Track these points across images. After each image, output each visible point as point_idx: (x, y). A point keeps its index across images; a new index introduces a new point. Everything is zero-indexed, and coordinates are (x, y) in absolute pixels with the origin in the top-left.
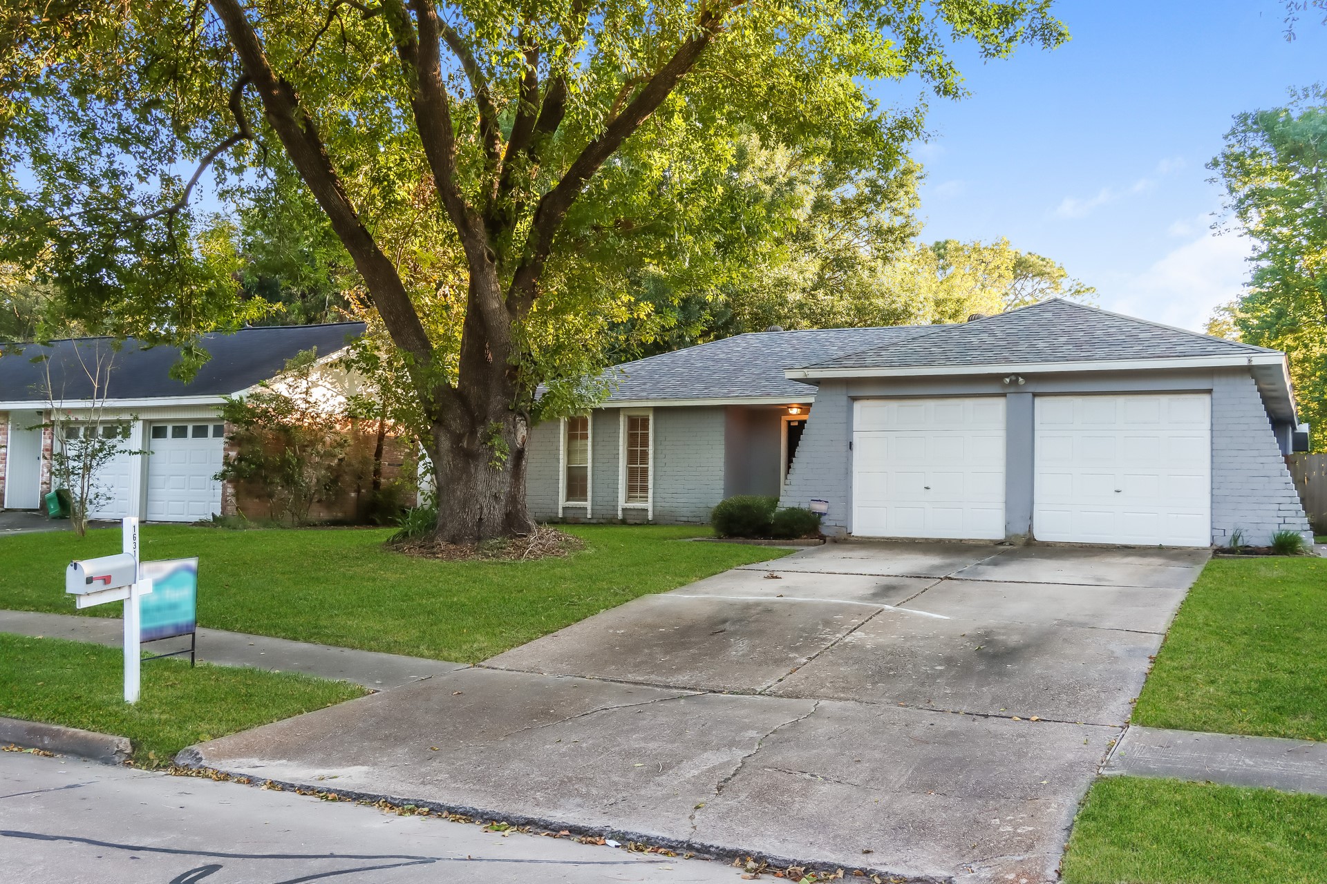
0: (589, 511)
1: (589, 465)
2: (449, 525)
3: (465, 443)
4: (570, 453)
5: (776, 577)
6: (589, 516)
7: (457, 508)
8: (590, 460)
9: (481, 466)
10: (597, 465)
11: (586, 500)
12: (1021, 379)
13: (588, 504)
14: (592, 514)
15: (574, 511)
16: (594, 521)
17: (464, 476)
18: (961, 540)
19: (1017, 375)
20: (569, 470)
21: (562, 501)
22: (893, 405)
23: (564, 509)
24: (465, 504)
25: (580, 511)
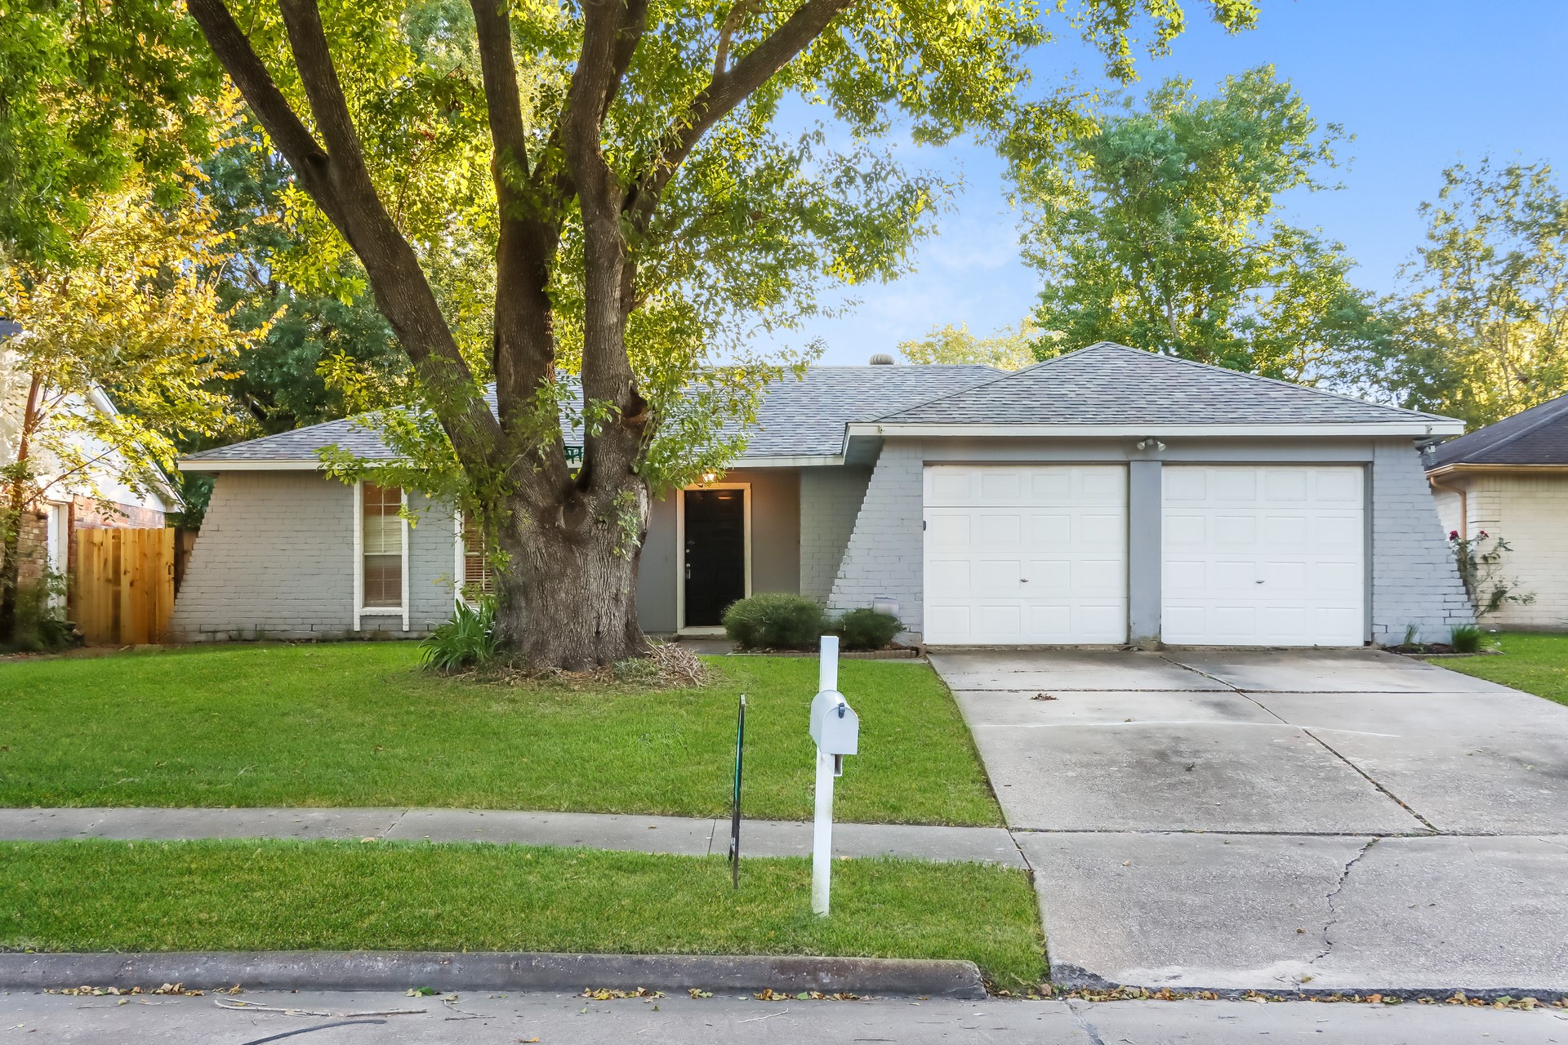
0: (406, 621)
1: (405, 553)
2: (553, 644)
3: (562, 521)
4: (367, 534)
5: (1048, 698)
6: (406, 628)
7: (563, 617)
8: (405, 546)
9: (592, 555)
10: (416, 552)
11: (400, 605)
12: (1161, 445)
13: (404, 611)
14: (410, 625)
15: (380, 622)
16: (415, 635)
17: (569, 571)
18: (1076, 646)
19: (1155, 438)
20: (366, 558)
21: (358, 609)
22: (977, 473)
23: (362, 618)
24: (575, 612)
25: (390, 621)
